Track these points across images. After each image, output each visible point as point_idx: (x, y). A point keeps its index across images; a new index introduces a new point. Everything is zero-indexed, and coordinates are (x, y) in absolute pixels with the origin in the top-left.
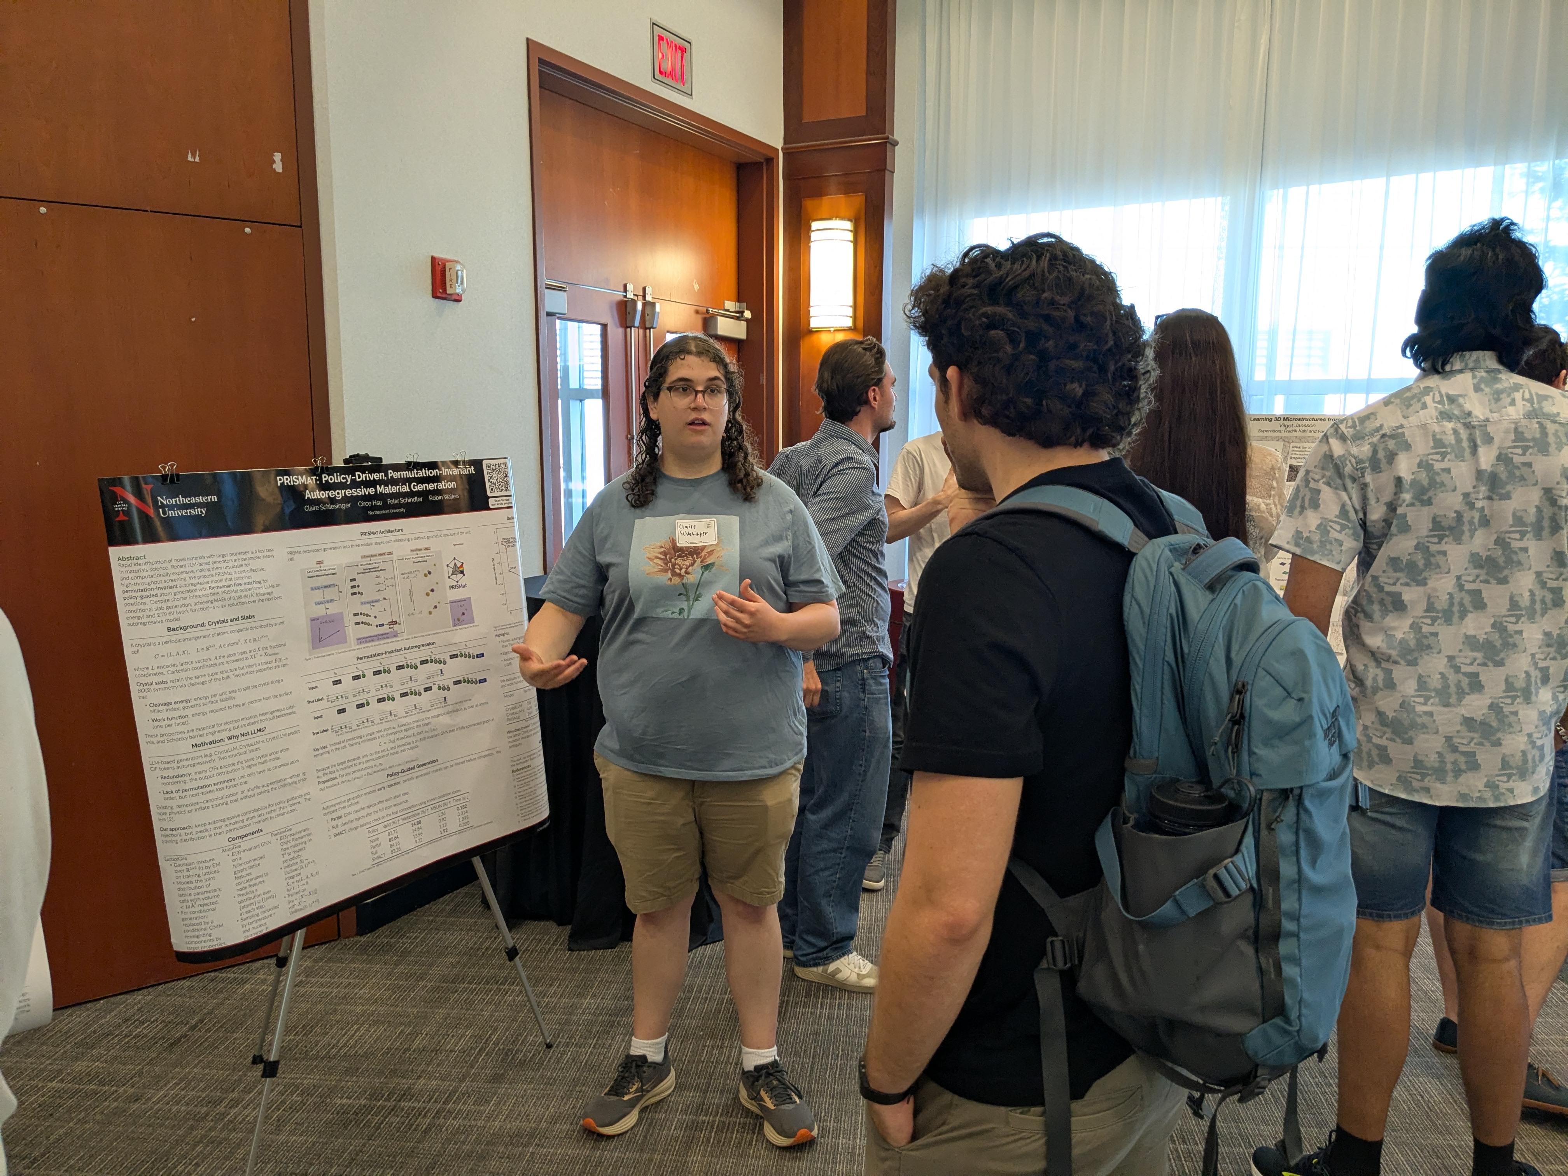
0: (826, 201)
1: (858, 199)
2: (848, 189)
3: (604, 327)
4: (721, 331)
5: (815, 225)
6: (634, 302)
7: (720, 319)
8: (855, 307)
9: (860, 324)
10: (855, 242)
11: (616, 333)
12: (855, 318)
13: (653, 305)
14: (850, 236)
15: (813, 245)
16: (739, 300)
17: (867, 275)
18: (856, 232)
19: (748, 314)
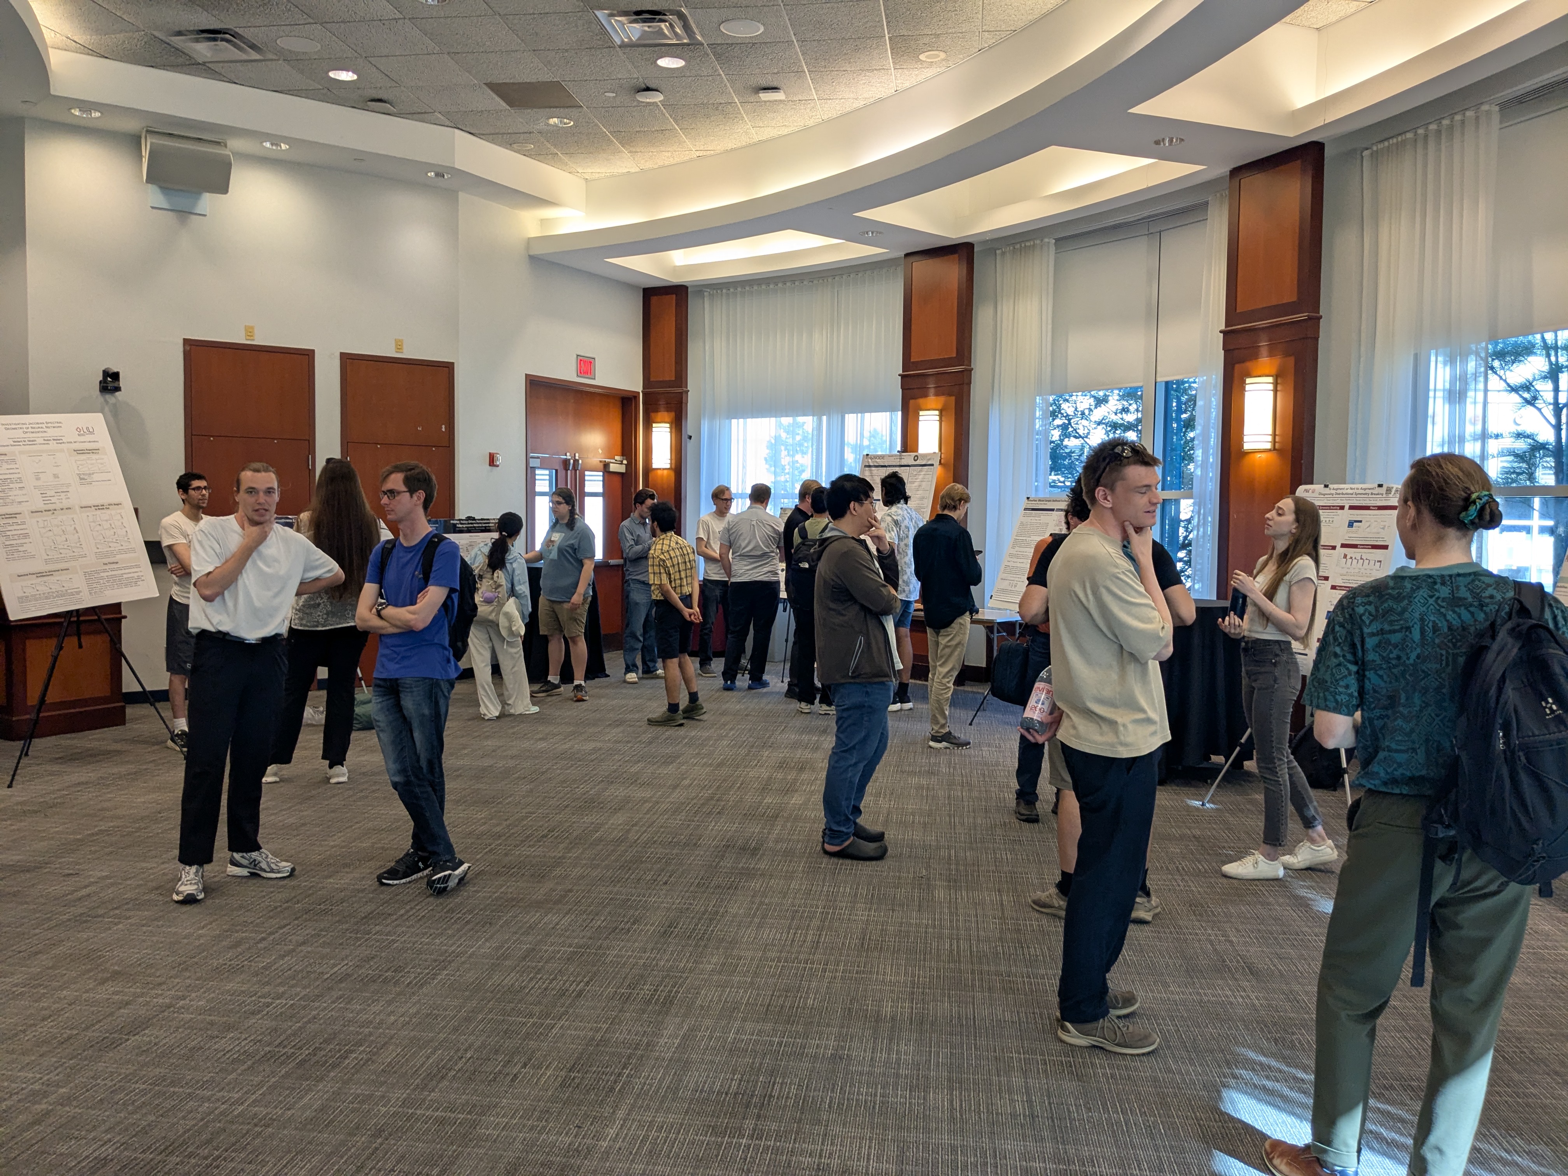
0: (660, 414)
1: (673, 414)
2: (668, 410)
3: (557, 471)
4: (611, 470)
5: (654, 425)
6: (569, 460)
7: (611, 465)
8: (671, 459)
9: (673, 466)
10: (671, 432)
11: (562, 473)
12: (671, 464)
13: (578, 461)
14: (669, 430)
15: (653, 434)
16: (623, 455)
17: (676, 446)
18: (671, 428)
19: (625, 462)
